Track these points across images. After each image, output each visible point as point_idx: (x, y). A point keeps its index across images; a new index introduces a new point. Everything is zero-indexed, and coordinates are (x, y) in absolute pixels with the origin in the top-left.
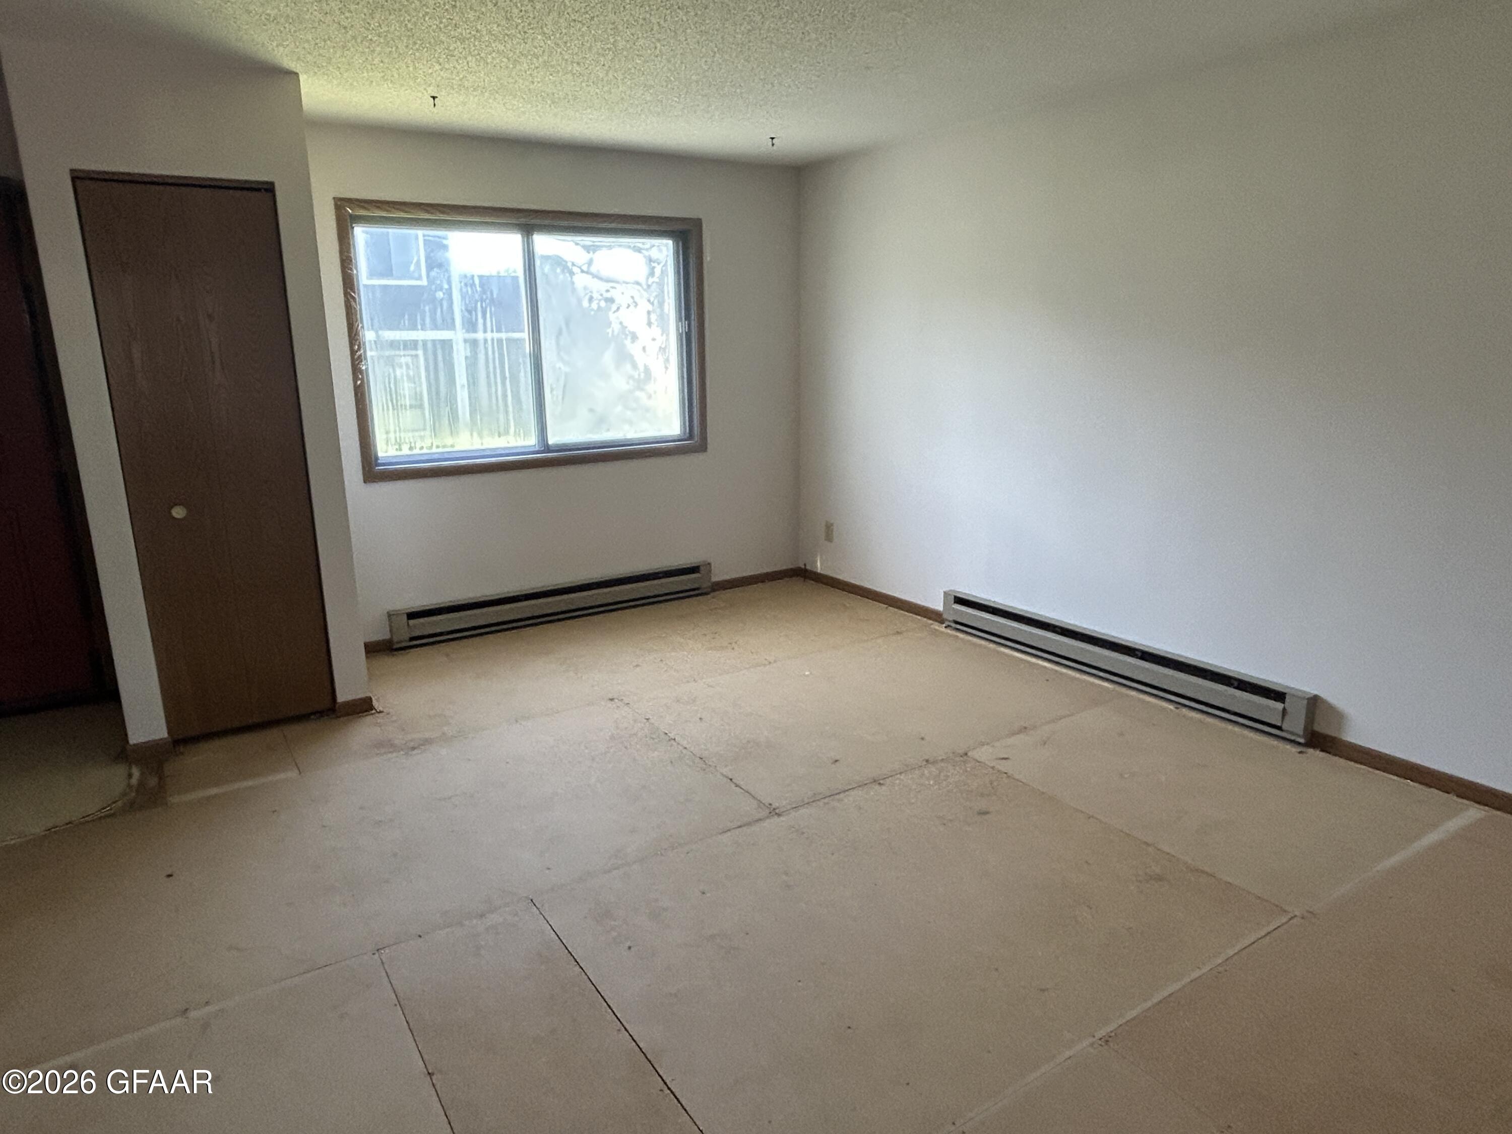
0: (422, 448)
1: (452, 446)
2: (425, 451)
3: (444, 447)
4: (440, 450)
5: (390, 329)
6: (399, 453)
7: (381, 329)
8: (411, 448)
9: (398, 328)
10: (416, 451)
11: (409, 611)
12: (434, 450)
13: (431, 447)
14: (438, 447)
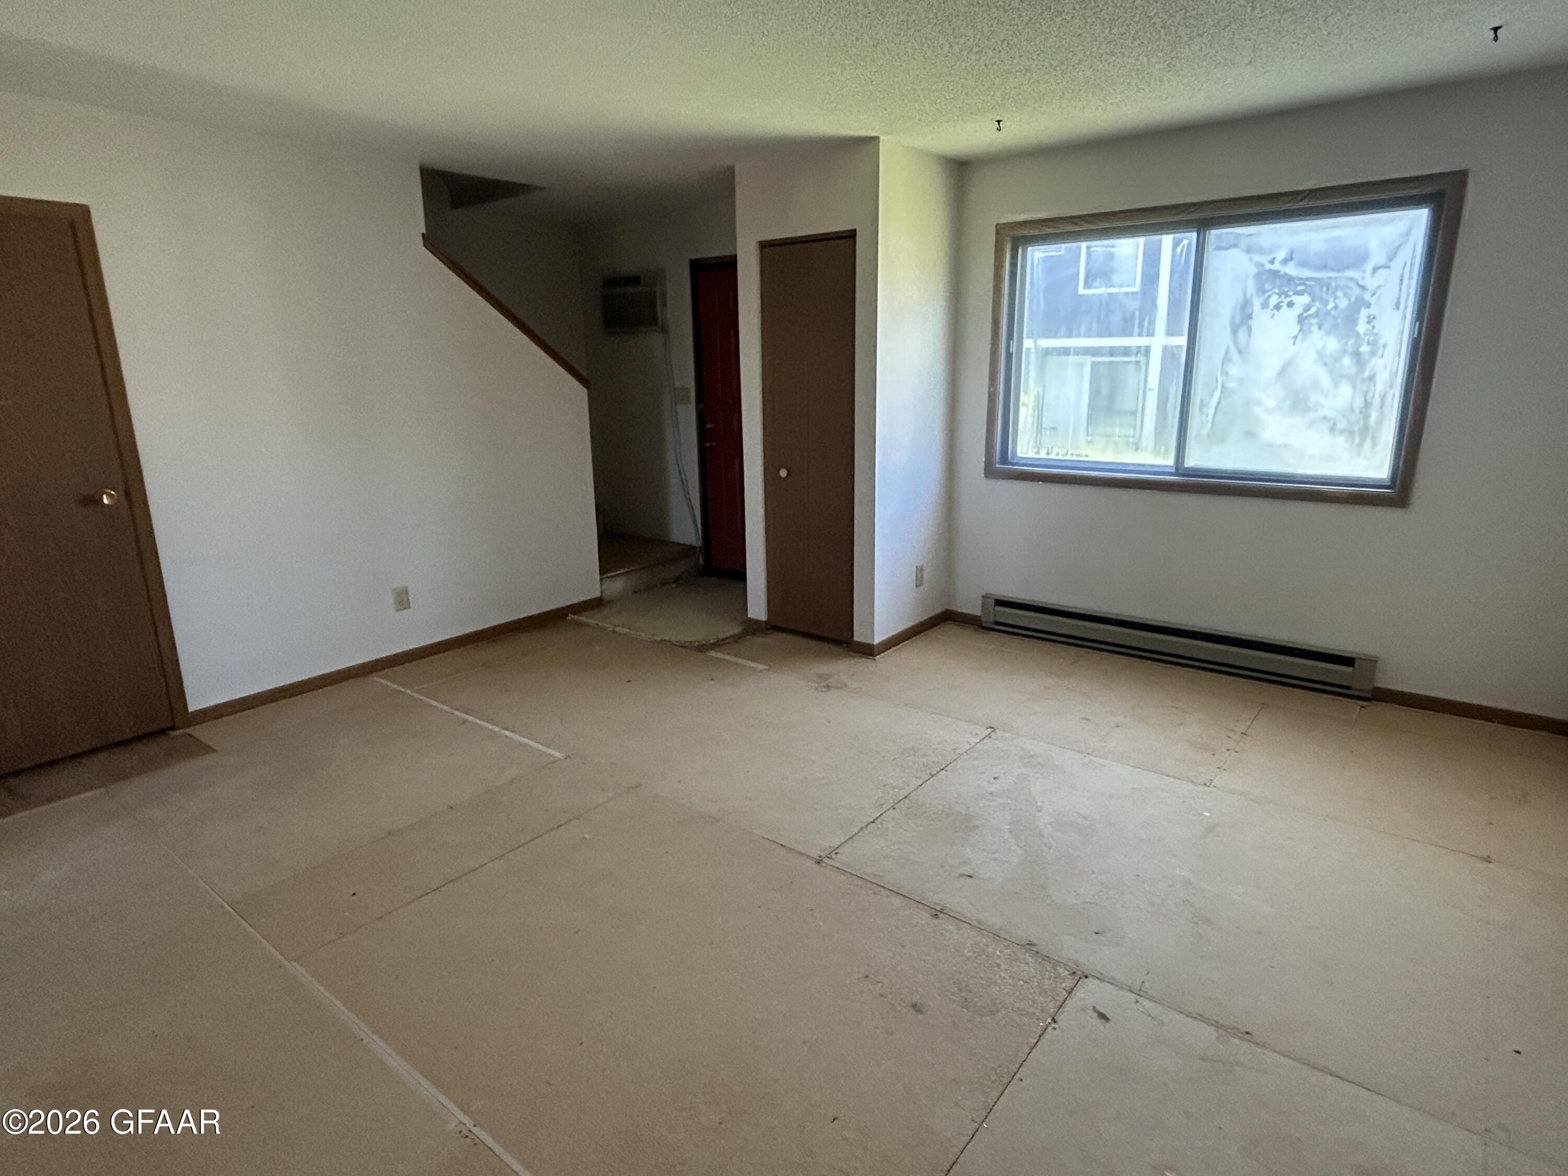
0: (1057, 454)
1: (1087, 456)
2: (1060, 457)
3: (1078, 455)
4: (1075, 458)
5: (1047, 337)
6: (1037, 456)
7: (1039, 337)
8: (1048, 454)
9: (1055, 336)
10: (1052, 456)
11: (999, 598)
12: (1069, 457)
13: (1066, 454)
14: (1072, 455)
